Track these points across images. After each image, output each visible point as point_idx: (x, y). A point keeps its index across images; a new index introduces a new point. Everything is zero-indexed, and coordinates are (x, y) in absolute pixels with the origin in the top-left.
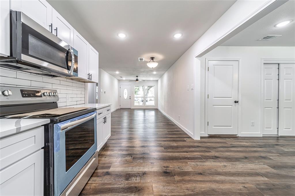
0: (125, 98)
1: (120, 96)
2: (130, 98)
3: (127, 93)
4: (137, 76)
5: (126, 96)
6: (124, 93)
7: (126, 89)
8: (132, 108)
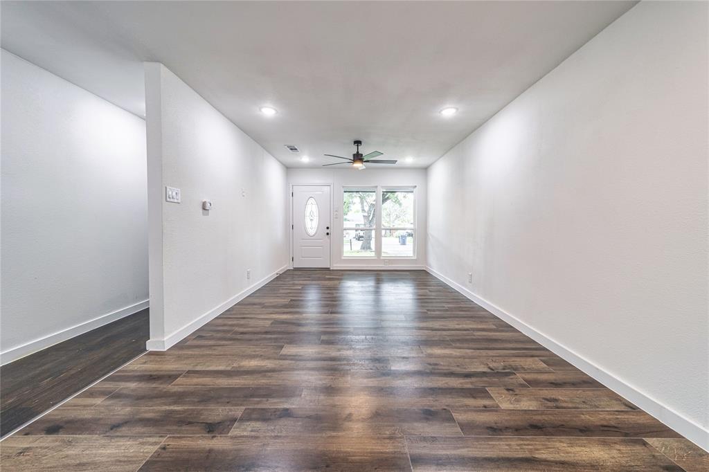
0: (312, 232)
1: (291, 226)
2: (328, 231)
3: (316, 213)
4: (358, 143)
5: (312, 225)
6: (307, 214)
7: (312, 201)
8: (336, 266)
